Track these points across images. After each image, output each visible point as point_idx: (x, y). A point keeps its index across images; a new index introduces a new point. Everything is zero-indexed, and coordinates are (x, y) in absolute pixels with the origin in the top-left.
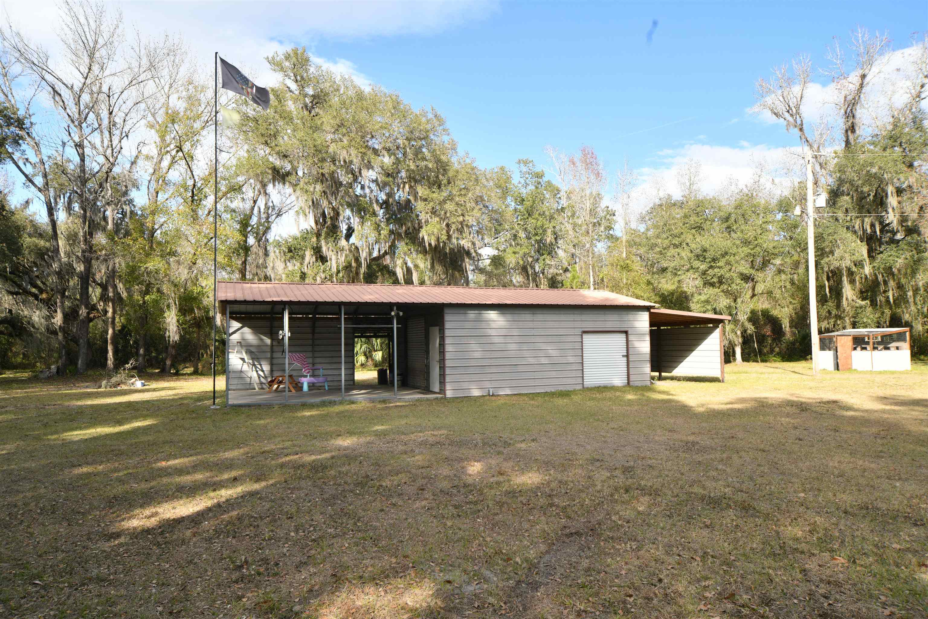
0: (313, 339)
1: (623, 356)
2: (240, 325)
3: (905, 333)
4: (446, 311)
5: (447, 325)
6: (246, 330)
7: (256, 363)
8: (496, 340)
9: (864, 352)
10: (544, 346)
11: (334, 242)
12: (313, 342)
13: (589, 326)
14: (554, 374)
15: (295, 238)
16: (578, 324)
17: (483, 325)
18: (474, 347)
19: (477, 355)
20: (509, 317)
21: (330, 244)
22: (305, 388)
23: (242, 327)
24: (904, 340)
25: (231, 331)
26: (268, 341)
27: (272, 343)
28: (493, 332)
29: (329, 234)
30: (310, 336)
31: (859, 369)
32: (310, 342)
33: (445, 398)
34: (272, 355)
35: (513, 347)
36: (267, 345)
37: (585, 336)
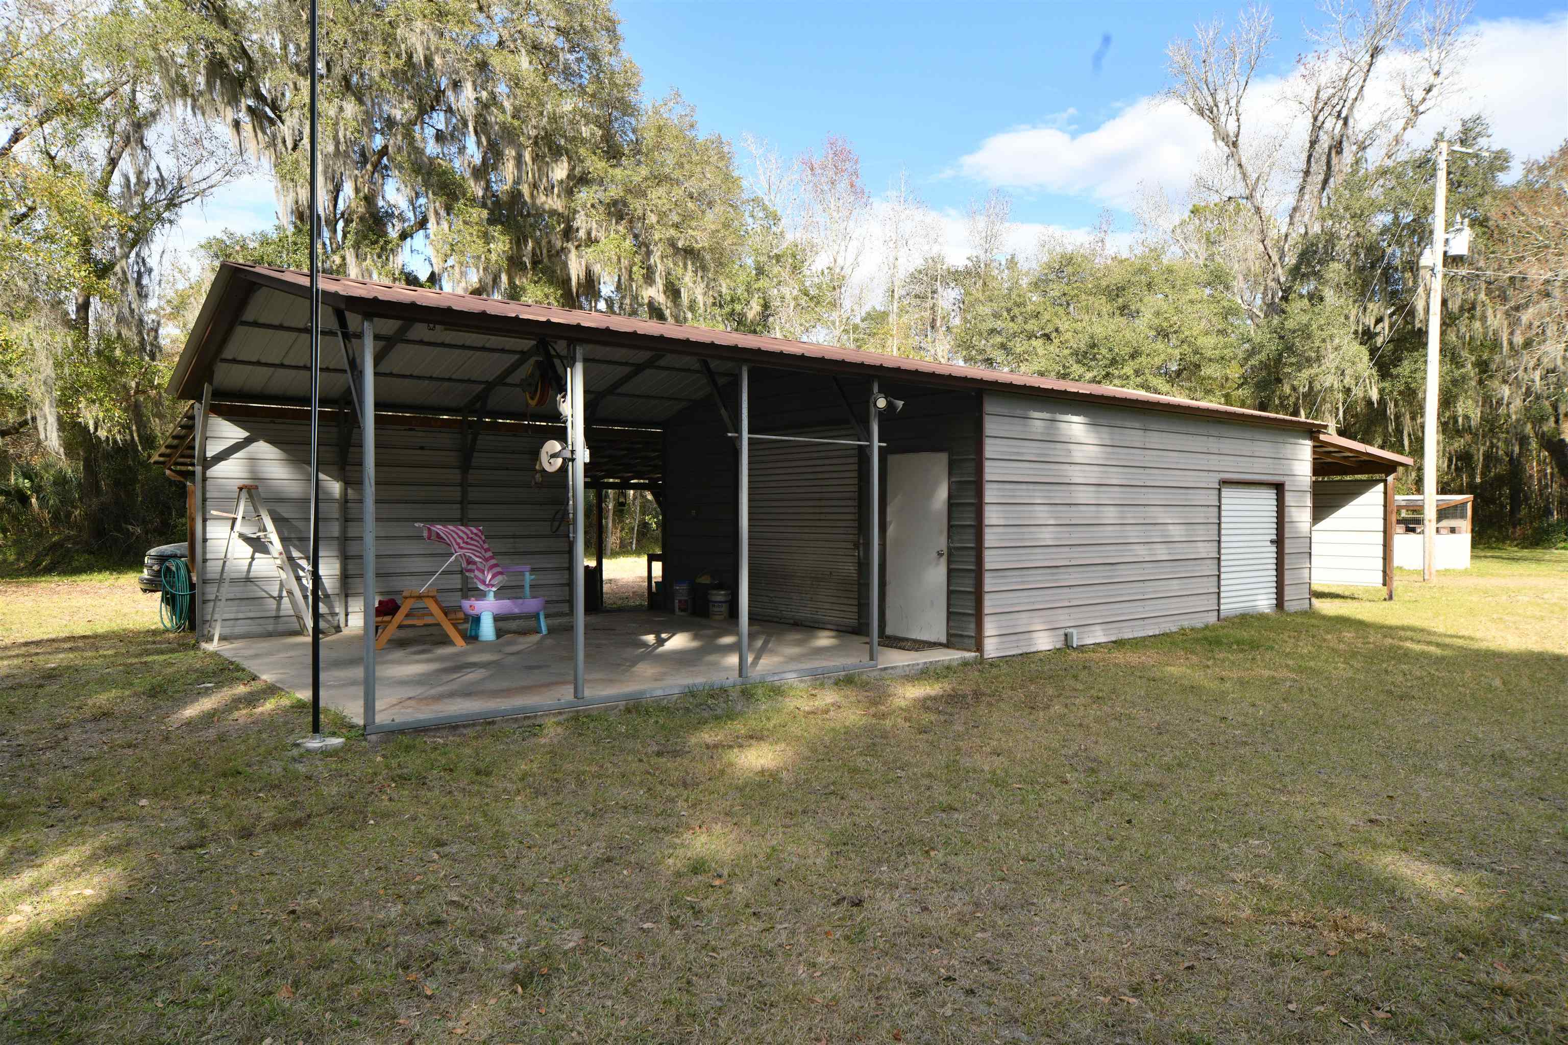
0: (464, 485)
1: (1272, 542)
2: (246, 434)
3: (1464, 504)
4: (989, 407)
5: (991, 448)
6: (263, 449)
7: (295, 554)
8: (1083, 495)
9: (1412, 536)
10: (1162, 516)
11: (379, 256)
12: (464, 494)
13: (1235, 468)
14: (1175, 587)
15: (265, 241)
16: (1214, 462)
17: (1057, 452)
18: (1042, 515)
19: (1047, 536)
20: (1105, 435)
21: (369, 261)
22: (487, 629)
23: (247, 442)
24: (1463, 516)
25: (212, 450)
26: (335, 487)
27: (345, 493)
28: (1076, 475)
29: (365, 237)
30: (455, 475)
31: (1406, 567)
32: (455, 493)
33: (981, 661)
34: (344, 530)
35: (1110, 515)
36: (333, 500)
37: (1226, 492)
